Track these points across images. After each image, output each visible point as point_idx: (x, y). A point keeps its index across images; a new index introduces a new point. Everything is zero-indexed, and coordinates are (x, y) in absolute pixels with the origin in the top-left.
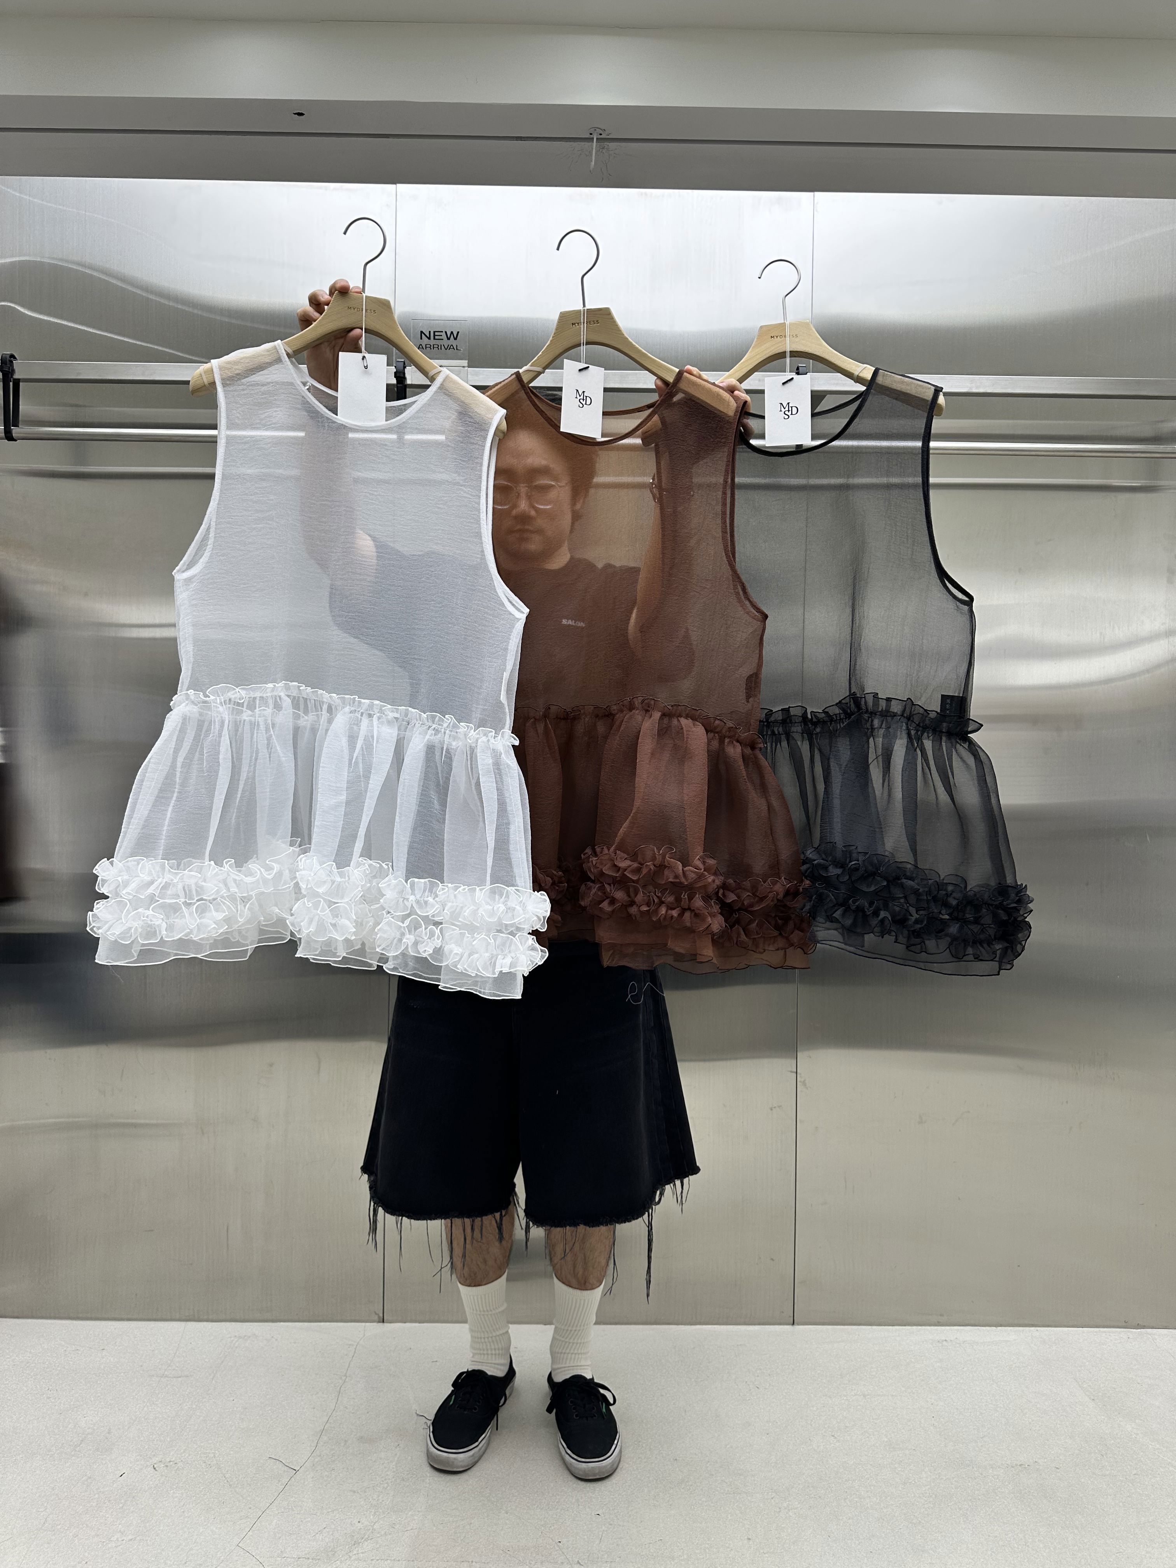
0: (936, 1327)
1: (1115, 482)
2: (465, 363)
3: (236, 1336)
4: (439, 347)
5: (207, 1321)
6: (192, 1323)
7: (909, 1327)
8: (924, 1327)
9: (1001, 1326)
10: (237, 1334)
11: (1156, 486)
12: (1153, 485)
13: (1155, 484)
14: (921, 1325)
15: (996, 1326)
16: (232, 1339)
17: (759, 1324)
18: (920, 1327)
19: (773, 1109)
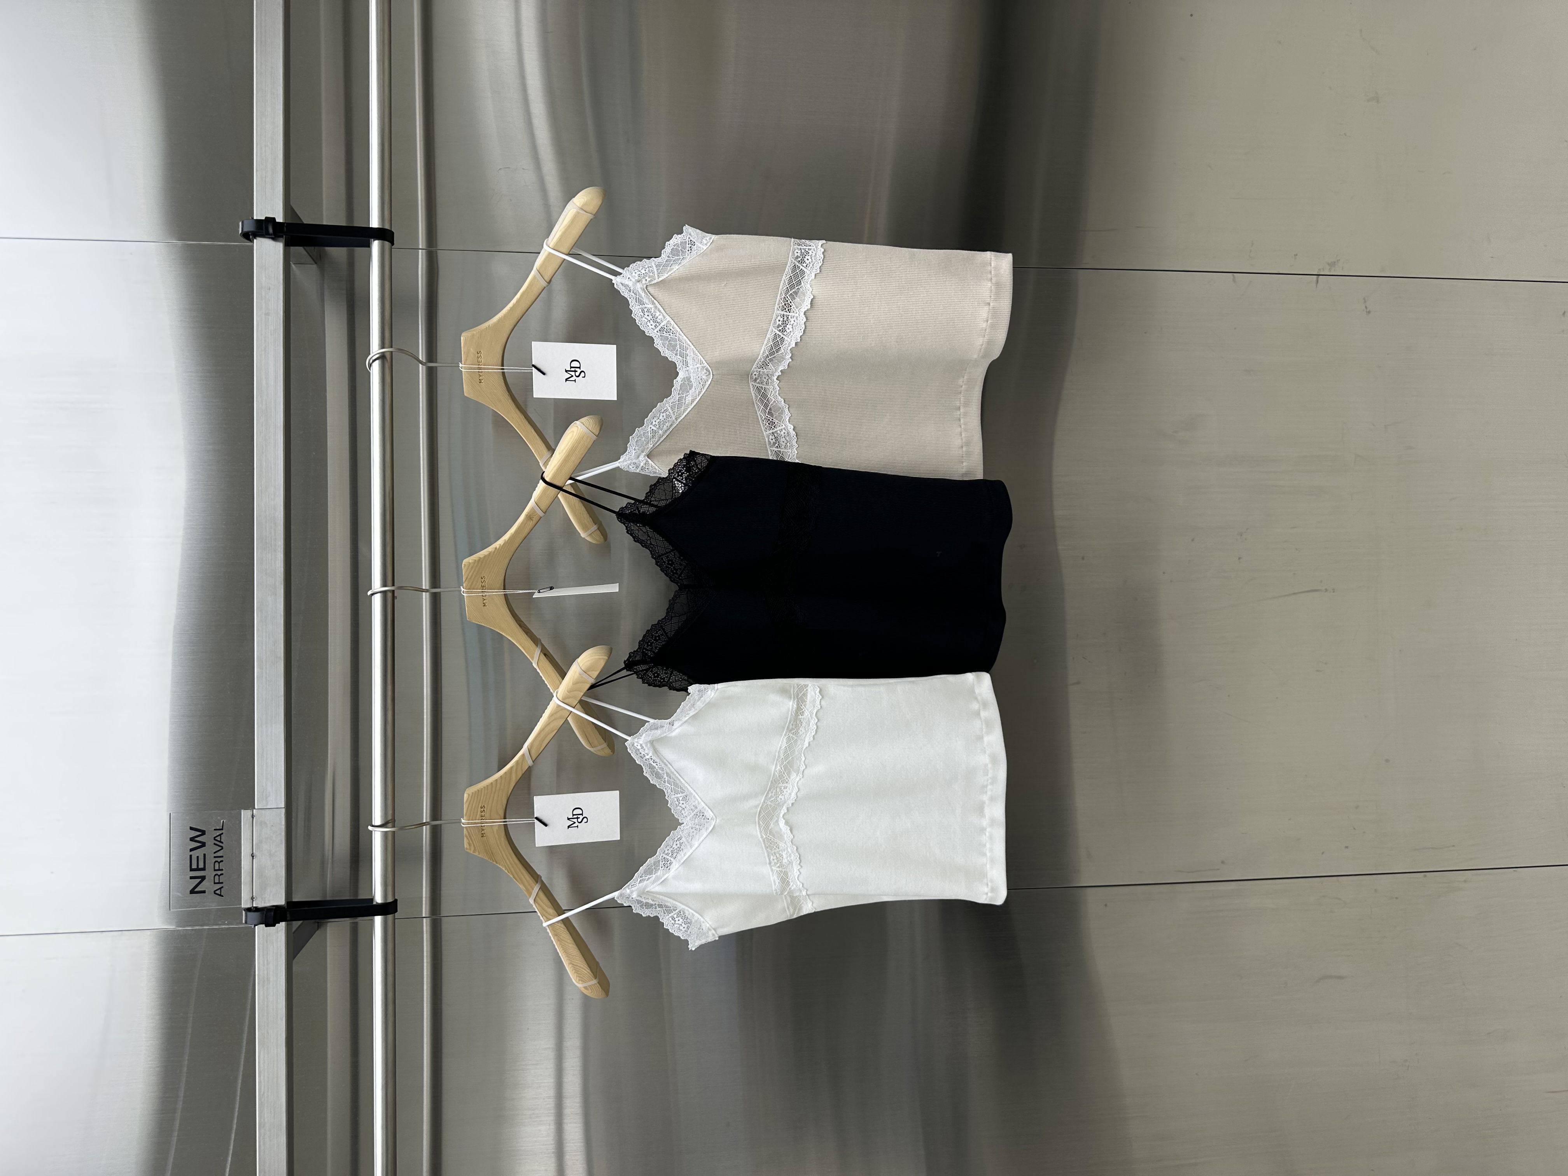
2: (245, 814)
4: (219, 859)
19: (1368, 310)
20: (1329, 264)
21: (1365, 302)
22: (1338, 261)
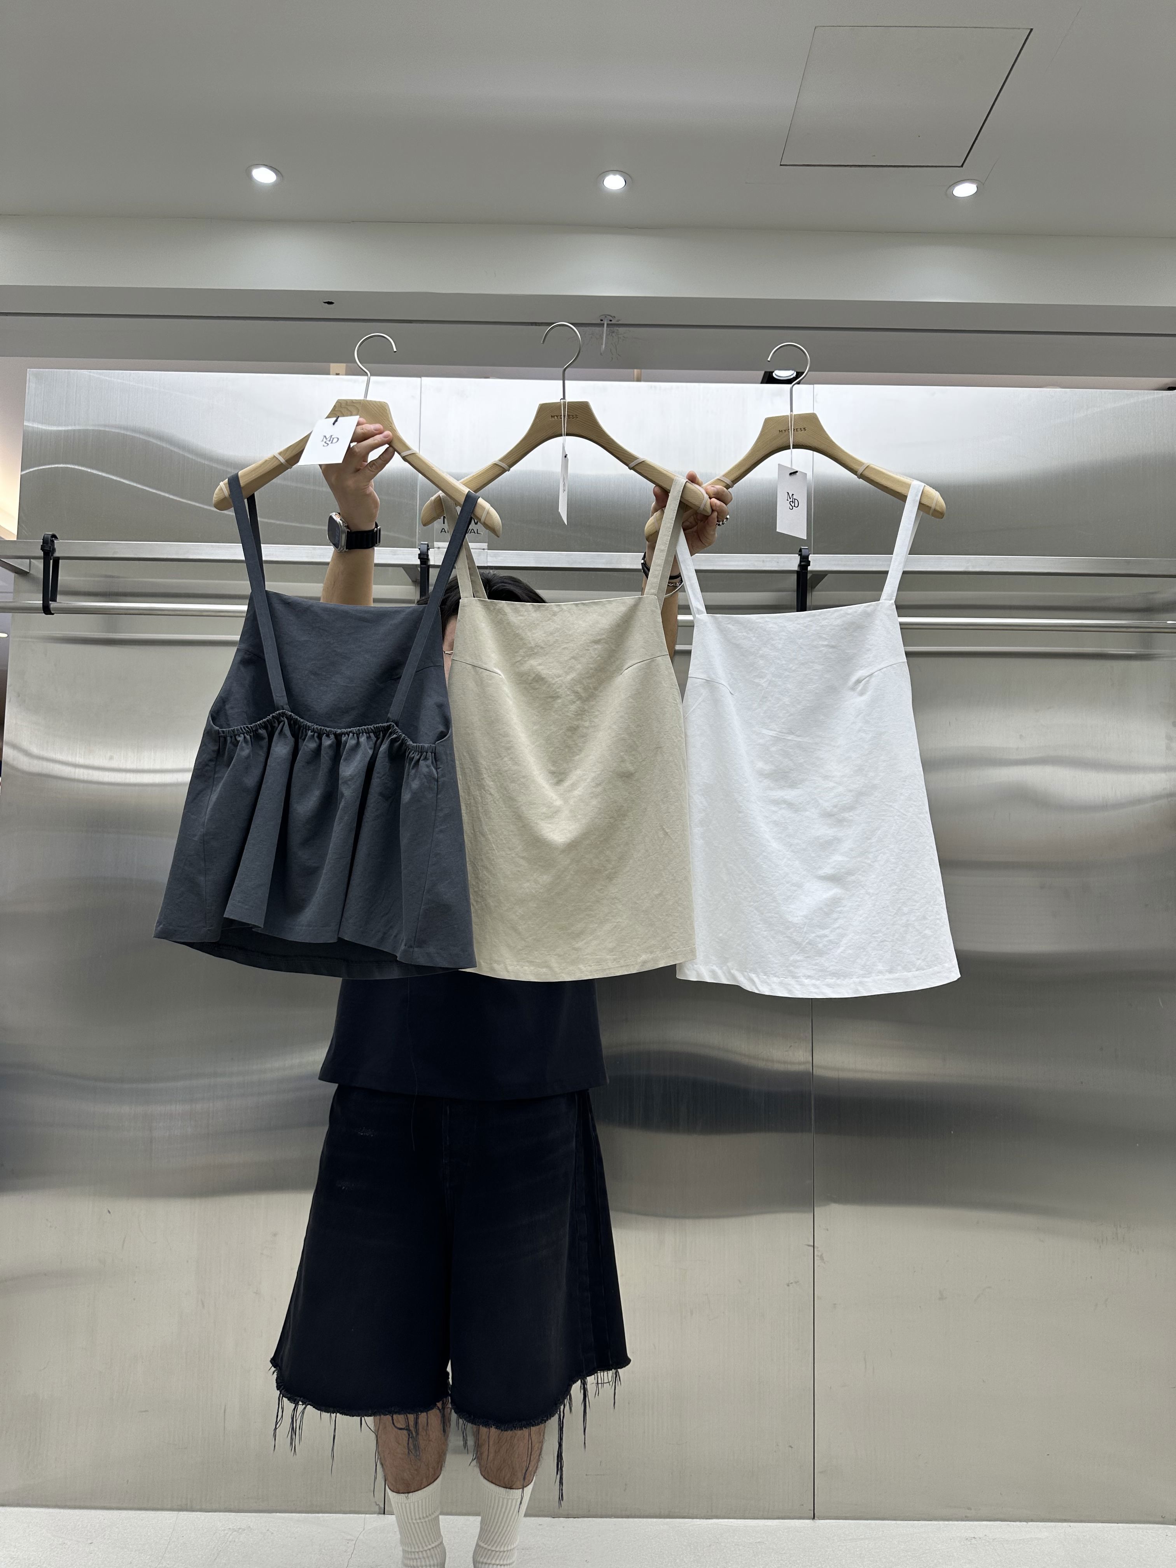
0: (964, 1523)
1: (1110, 651)
2: (485, 545)
3: (230, 1529)
5: (201, 1510)
6: (185, 1513)
7: (936, 1523)
8: (951, 1522)
9: (1032, 1521)
10: (231, 1527)
11: (1150, 655)
12: (1147, 653)
13: (1150, 653)
14: (948, 1520)
15: (1027, 1521)
16: (226, 1532)
17: (778, 1518)
18: (947, 1522)
19: (790, 1285)
20: (821, 1255)
21: (796, 1282)
22: (825, 1263)
